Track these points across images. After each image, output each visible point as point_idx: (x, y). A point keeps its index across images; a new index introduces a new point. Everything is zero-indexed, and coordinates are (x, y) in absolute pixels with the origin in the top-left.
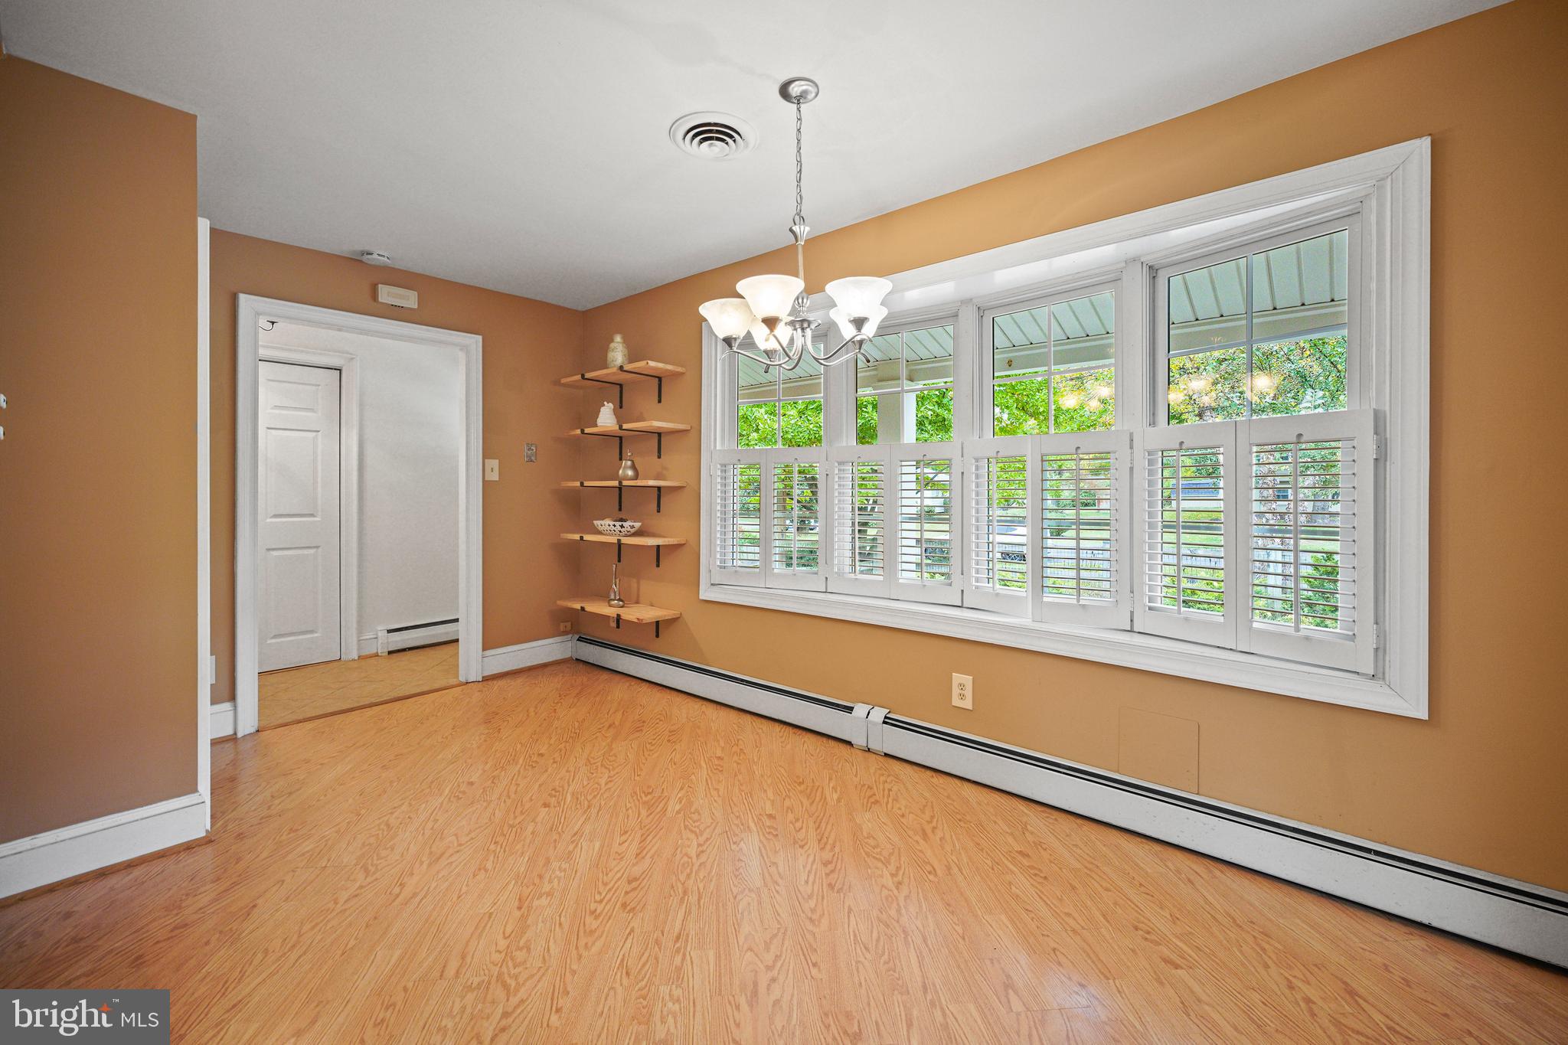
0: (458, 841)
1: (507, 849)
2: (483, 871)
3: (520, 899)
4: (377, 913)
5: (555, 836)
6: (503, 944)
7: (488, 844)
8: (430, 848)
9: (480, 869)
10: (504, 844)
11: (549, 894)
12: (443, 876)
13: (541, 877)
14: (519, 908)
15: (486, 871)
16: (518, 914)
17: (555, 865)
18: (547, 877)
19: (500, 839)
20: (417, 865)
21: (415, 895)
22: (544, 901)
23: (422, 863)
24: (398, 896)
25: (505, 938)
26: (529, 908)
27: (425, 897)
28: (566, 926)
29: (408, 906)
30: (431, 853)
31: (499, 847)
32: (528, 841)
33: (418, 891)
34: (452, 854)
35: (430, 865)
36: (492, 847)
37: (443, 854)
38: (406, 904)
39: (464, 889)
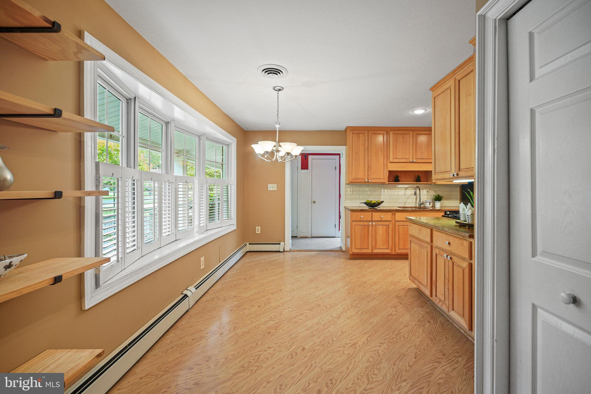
0: (344, 349)
1: (331, 336)
2: (343, 332)
3: (339, 318)
4: (375, 334)
5: (315, 332)
6: (348, 312)
7: (336, 341)
8: (355, 352)
9: (343, 333)
10: (331, 339)
11: (331, 316)
12: (354, 336)
13: (330, 322)
14: (340, 317)
15: (342, 331)
16: (341, 316)
17: (323, 323)
18: (328, 321)
19: (331, 341)
20: (361, 345)
21: (364, 334)
22: (334, 315)
23: (359, 346)
24: (369, 336)
25: (347, 312)
26: (338, 316)
27: (362, 332)
28: (334, 308)
29: (366, 332)
30: (355, 349)
31: (333, 338)
32: (324, 335)
33: (363, 335)
34: (348, 344)
35: (357, 343)
36: (335, 340)
37: (351, 346)
38: (367, 332)
39: (350, 329)
